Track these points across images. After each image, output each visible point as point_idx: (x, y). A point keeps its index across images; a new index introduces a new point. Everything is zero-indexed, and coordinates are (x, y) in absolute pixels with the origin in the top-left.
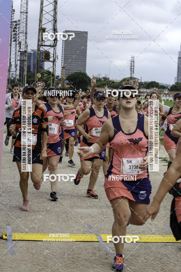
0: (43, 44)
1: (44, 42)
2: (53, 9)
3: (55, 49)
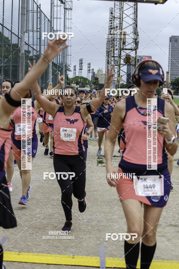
0: (124, 48)
1: (125, 46)
2: (134, 12)
3: (136, 53)
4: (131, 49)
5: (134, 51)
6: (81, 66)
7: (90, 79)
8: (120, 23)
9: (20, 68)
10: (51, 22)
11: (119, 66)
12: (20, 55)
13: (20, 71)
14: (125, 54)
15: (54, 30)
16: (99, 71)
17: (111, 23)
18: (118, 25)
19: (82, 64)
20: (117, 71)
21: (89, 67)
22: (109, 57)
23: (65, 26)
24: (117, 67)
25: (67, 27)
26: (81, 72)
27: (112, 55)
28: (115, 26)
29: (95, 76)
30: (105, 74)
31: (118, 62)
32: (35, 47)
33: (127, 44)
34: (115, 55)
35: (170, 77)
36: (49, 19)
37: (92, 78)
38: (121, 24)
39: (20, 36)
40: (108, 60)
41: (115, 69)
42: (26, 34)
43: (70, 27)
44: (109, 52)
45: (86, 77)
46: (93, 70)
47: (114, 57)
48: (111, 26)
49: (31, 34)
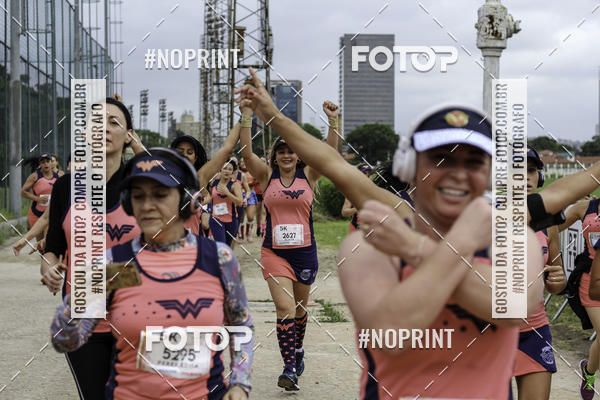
0: (241, 63)
1: (242, 59)
3: (268, 74)
4: (257, 67)
5: (264, 71)
6: (145, 106)
7: (165, 135)
8: (230, 10)
9: (12, 115)
10: (76, 11)
11: (232, 104)
12: (11, 85)
13: (12, 121)
14: (243, 77)
15: (83, 29)
16: (184, 116)
17: (210, 9)
18: (225, 14)
19: (145, 102)
20: (226, 115)
21: (163, 109)
22: (206, 86)
23: (106, 18)
24: (226, 105)
25: (112, 19)
26: (145, 120)
27: (215, 80)
28: (219, 17)
29: (177, 129)
30: (200, 123)
31: (227, 96)
32: (43, 67)
33: (246, 54)
34: (221, 81)
35: (345, 126)
36: (73, 4)
37: (169, 133)
38: (232, 10)
39: (8, 44)
40: (206, 91)
41: (221, 112)
42: (23, 39)
43: (118, 20)
44: (207, 73)
45: (157, 131)
46: (171, 114)
47: (218, 84)
48: (209, 16)
49: (33, 36)
